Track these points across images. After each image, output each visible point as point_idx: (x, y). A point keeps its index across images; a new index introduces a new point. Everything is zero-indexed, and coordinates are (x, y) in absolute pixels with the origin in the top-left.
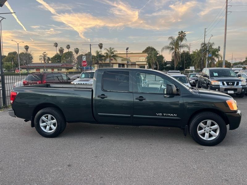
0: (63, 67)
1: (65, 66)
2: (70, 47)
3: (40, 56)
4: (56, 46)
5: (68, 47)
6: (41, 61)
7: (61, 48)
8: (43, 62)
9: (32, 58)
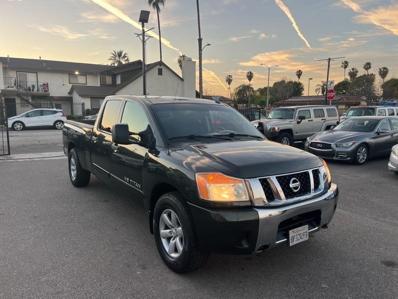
0: (341, 101)
1: (345, 100)
2: (370, 67)
3: (317, 86)
4: (346, 67)
5: (368, 66)
6: (317, 92)
7: (353, 69)
8: (320, 94)
9: (302, 89)
